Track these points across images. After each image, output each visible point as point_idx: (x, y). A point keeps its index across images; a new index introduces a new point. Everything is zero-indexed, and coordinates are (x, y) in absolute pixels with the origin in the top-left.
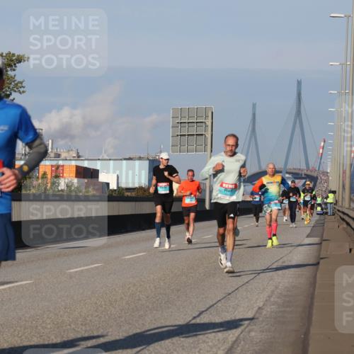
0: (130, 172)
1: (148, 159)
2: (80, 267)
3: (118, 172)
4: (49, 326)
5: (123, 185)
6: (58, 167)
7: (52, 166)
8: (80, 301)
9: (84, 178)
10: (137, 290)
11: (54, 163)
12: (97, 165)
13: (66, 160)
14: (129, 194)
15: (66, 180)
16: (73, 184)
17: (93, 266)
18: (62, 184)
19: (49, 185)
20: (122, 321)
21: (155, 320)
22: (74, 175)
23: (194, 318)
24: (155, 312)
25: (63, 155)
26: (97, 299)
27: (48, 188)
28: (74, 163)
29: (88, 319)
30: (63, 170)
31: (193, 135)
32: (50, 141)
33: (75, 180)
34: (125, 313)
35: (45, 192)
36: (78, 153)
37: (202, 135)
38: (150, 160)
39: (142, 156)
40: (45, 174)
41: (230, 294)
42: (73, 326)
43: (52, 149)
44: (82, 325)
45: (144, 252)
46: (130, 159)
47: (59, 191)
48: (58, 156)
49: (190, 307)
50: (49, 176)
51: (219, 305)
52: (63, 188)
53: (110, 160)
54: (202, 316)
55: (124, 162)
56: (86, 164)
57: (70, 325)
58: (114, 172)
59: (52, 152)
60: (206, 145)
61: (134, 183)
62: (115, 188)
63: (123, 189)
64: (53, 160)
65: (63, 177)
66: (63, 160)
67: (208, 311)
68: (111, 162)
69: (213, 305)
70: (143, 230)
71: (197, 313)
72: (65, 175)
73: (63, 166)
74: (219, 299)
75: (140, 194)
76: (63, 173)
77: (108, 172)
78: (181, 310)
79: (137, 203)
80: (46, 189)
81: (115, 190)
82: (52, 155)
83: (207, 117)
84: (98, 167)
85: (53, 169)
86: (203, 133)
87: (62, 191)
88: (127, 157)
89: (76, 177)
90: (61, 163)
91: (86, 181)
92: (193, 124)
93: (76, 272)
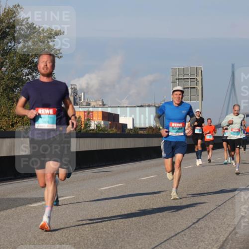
0: (142, 116)
1: (155, 106)
2: (108, 186)
3: (133, 116)
4: (87, 230)
5: (137, 125)
6: (89, 113)
7: (85, 112)
8: (109, 211)
9: (108, 121)
10: (150, 202)
11: (86, 110)
12: (118, 111)
13: (95, 107)
14: (142, 132)
15: (96, 122)
16: (101, 125)
17: (118, 185)
18: (93, 126)
19: (83, 126)
20: (141, 226)
21: (165, 225)
22: (101, 118)
23: (194, 223)
24: (164, 219)
25: (93, 104)
26: (122, 210)
27: (82, 128)
28: (100, 110)
29: (116, 224)
30: (93, 115)
31: (188, 88)
32: (82, 93)
33: (102, 123)
34: (143, 220)
35: (80, 131)
36: (103, 102)
37: (195, 88)
38: (156, 107)
39: (150, 104)
40: (80, 117)
41: (220, 206)
42: (105, 229)
43: (84, 99)
44: (111, 228)
45: (155, 175)
46: (142, 106)
47: (90, 130)
48: (88, 104)
49: (191, 215)
50: (83, 120)
51: (212, 214)
52: (93, 128)
53: (127, 107)
54: (199, 222)
55: (138, 108)
56: (109, 110)
57: (102, 229)
58: (130, 116)
59: (84, 101)
60: (198, 95)
61: (145, 124)
62: (132, 128)
63: (137, 128)
64: (85, 107)
65: (93, 120)
66: (92, 107)
67: (204, 219)
68: (128, 109)
69: (207, 214)
70: (154, 158)
71: (196, 220)
72: (94, 118)
73: (92, 112)
74: (212, 210)
75: (150, 132)
76: (93, 117)
77: (126, 116)
78: (184, 218)
79: (148, 139)
80: (81, 129)
81: (132, 129)
82: (84, 104)
83: (197, 74)
84: (118, 113)
85: (86, 114)
86: (196, 86)
87: (93, 130)
88: (140, 105)
89: (102, 120)
90: (91, 109)
91: (110, 123)
92: (187, 80)
93: (106, 189)
